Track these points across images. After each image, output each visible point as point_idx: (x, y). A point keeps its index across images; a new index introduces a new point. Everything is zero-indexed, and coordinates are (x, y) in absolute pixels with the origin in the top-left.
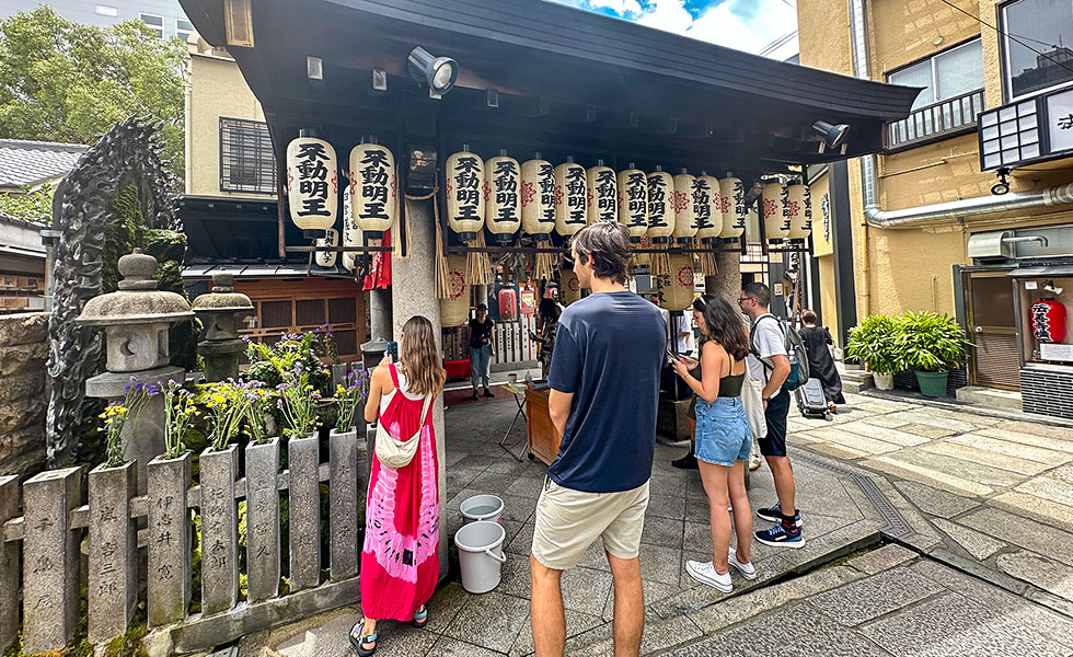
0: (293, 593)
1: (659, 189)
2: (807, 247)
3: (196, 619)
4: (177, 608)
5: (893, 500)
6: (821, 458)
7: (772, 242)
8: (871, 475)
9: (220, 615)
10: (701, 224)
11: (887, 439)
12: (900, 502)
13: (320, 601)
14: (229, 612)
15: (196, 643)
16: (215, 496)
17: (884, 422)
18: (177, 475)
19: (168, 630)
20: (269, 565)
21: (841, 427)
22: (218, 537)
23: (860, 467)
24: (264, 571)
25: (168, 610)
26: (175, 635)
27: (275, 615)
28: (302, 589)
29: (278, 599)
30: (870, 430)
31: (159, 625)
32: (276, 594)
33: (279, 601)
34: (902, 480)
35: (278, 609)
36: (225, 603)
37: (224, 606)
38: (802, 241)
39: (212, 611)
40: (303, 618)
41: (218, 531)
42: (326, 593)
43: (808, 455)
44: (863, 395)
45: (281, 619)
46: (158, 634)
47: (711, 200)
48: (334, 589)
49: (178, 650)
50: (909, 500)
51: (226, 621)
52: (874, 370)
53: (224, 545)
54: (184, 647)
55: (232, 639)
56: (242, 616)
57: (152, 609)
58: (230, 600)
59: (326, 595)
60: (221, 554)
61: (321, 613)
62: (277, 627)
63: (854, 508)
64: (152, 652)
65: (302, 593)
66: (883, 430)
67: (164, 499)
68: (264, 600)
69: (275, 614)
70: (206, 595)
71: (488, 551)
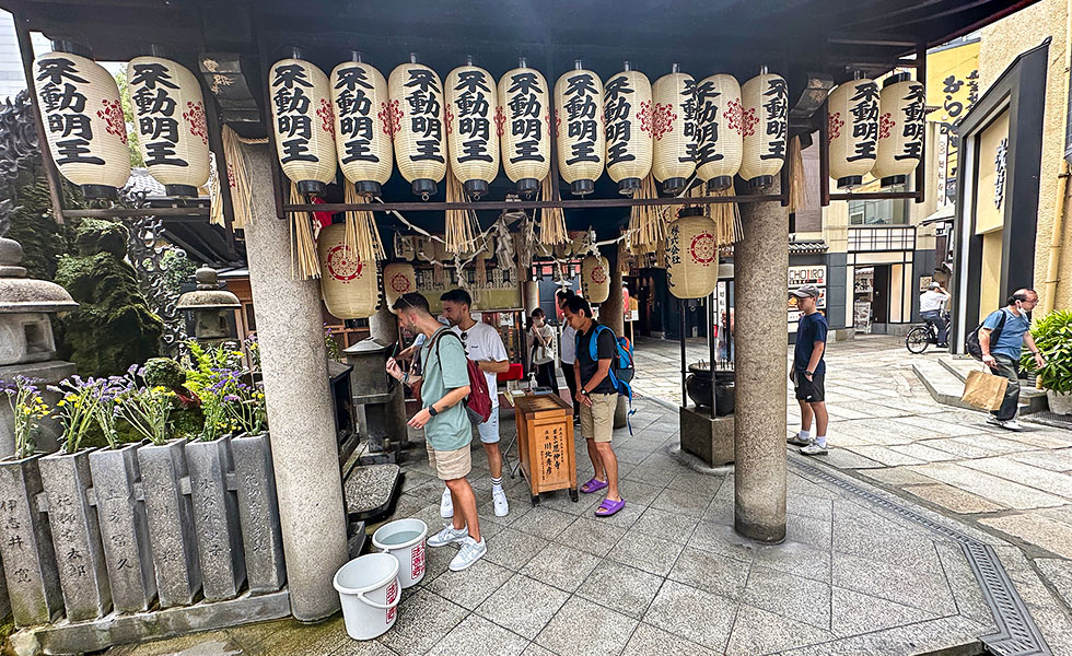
0: (163, 609)
1: (622, 99)
2: (913, 189)
3: (64, 624)
4: (42, 611)
5: (1023, 590)
6: (917, 508)
7: (841, 183)
8: (996, 541)
9: (86, 623)
10: (702, 155)
11: (1045, 487)
12: (1036, 593)
13: (193, 621)
14: (96, 622)
15: (63, 646)
16: (62, 503)
17: (1049, 461)
18: (16, 478)
19: (33, 632)
20: (133, 578)
21: (972, 464)
22: (73, 545)
23: (981, 527)
24: (128, 584)
25: (33, 613)
26: (40, 637)
27: (144, 630)
28: (174, 605)
29: (146, 614)
30: (1018, 472)
31: (27, 626)
32: (145, 608)
33: (149, 616)
34: (1053, 556)
35: (147, 624)
36: (90, 612)
37: (91, 615)
38: (902, 179)
39: (78, 618)
40: (175, 636)
41: (72, 540)
42: (198, 613)
43: (899, 501)
44: (1025, 420)
45: (151, 634)
46: (24, 634)
47: (719, 114)
48: (207, 610)
49: (46, 652)
50: (1055, 592)
51: (92, 630)
52: (1049, 386)
53: (80, 553)
54: (51, 649)
55: (101, 648)
56: (107, 627)
57: (16, 609)
58: (95, 610)
59: (199, 615)
60: (77, 563)
61: (195, 633)
62: (146, 642)
63: (945, 593)
64: (17, 650)
65: (172, 610)
66: (1043, 474)
67: (7, 502)
68: (132, 613)
69: (144, 628)
70: (69, 602)
71: (360, 596)
